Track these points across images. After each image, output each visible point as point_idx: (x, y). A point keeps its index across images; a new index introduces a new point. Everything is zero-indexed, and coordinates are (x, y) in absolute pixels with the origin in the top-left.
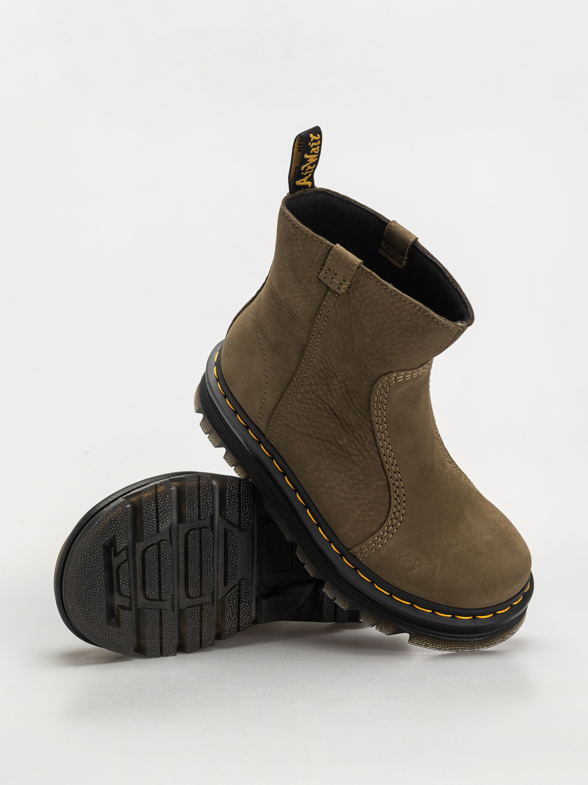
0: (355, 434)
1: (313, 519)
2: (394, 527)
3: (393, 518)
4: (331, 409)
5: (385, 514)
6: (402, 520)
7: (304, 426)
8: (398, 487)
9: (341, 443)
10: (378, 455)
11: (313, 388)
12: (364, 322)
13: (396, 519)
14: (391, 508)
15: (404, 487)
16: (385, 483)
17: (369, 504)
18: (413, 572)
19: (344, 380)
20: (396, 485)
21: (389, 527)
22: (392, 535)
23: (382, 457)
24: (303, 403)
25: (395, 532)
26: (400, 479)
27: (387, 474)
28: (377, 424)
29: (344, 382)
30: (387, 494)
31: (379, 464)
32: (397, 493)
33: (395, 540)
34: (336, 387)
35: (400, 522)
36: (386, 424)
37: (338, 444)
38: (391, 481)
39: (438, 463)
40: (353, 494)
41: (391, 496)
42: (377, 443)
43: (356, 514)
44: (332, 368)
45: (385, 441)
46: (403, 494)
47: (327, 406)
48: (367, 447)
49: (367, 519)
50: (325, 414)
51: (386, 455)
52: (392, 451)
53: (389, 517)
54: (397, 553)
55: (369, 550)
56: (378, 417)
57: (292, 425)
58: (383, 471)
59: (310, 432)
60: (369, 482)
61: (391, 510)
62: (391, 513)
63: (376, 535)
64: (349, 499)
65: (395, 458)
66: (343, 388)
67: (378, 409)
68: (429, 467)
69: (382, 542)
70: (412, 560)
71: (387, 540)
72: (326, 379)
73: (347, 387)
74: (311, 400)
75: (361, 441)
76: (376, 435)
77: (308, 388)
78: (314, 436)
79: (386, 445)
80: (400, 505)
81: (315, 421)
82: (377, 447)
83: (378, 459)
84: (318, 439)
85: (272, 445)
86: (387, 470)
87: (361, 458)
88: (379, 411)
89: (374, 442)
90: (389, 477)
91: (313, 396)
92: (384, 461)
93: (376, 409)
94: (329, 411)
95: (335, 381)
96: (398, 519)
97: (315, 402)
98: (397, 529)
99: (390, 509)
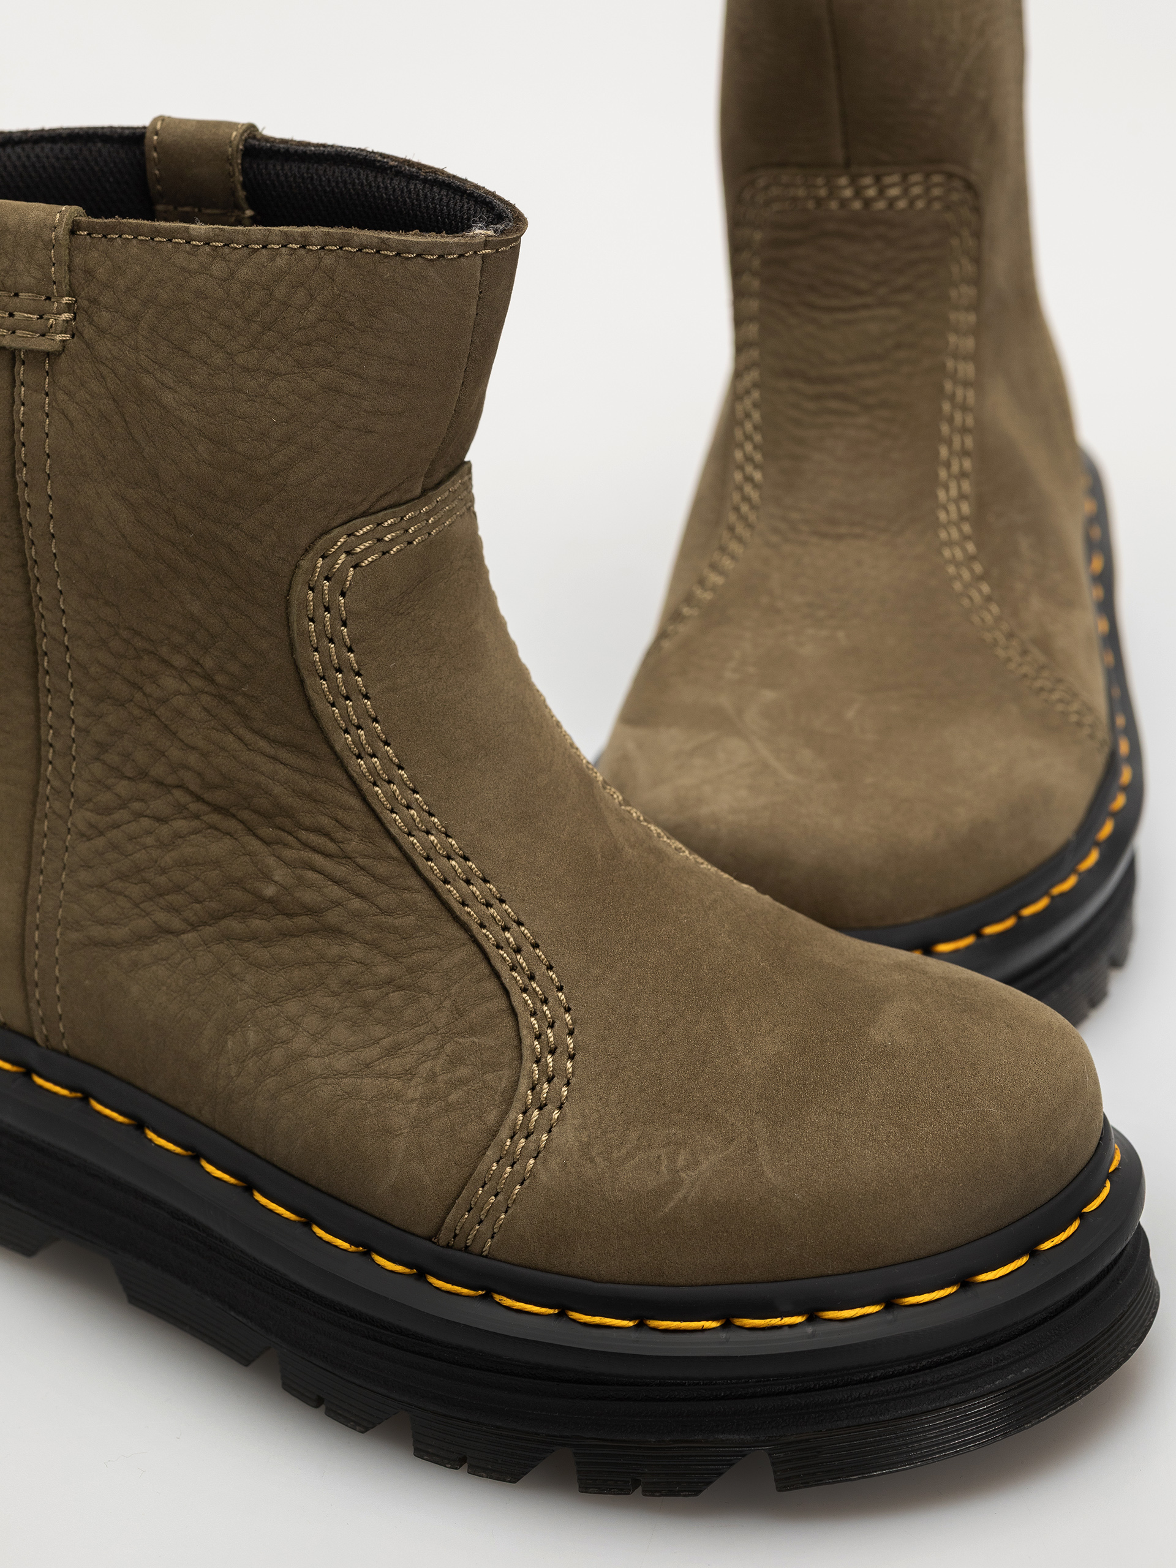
0: (303, 835)
1: (281, 1210)
2: (555, 1079)
3: (541, 1053)
4: (199, 799)
5: (509, 1054)
6: (574, 1049)
7: (136, 911)
8: (518, 951)
9: (270, 891)
10: (408, 870)
11: (112, 758)
12: (168, 398)
13: (552, 1052)
14: (521, 1021)
15: (539, 942)
16: (468, 951)
17: (442, 1047)
18: (680, 1195)
19: (193, 660)
20: (509, 944)
21: (538, 1088)
22: (560, 1108)
23: (420, 866)
24: (101, 834)
25: (567, 1097)
26: (514, 921)
27: (465, 918)
28: (359, 756)
29: (198, 670)
30: (491, 986)
31: (422, 898)
32: (523, 969)
33: (575, 1122)
34: (179, 701)
35: (571, 1057)
36: (389, 745)
37: (262, 899)
38: (487, 936)
39: (633, 847)
40: (377, 1041)
41: (507, 985)
42: (388, 825)
43: (412, 1100)
44: (139, 643)
45: (412, 809)
46: (544, 967)
47: (178, 794)
48: (360, 860)
49: (453, 1098)
50: (180, 825)
51: (432, 856)
52: (448, 836)
53: (526, 1053)
54: (598, 1160)
55: (500, 1197)
56: (352, 729)
57: (97, 932)
58: (445, 915)
59: (162, 917)
60: (414, 975)
61: (524, 1032)
62: (527, 1039)
63: (504, 1132)
64: (367, 1066)
65: (471, 857)
66: (202, 692)
67: (342, 700)
68: (602, 857)
69: (532, 1146)
70: (658, 1157)
71: (550, 1131)
72: (138, 696)
73: (212, 681)
74: (123, 805)
75: (331, 847)
76: (370, 799)
77: (97, 768)
78: (176, 923)
79: (421, 821)
80: (547, 1004)
81: (164, 871)
82: (394, 839)
83: (415, 882)
84: (194, 927)
85: (67, 1054)
86: (457, 907)
87: (356, 904)
88: (347, 705)
89: (376, 826)
90: (475, 928)
91: (123, 788)
92: (434, 878)
93: (333, 705)
94: (194, 807)
95: (170, 682)
96: (559, 1051)
97: (137, 806)
98: (568, 1084)
99: (518, 1030)
